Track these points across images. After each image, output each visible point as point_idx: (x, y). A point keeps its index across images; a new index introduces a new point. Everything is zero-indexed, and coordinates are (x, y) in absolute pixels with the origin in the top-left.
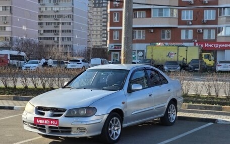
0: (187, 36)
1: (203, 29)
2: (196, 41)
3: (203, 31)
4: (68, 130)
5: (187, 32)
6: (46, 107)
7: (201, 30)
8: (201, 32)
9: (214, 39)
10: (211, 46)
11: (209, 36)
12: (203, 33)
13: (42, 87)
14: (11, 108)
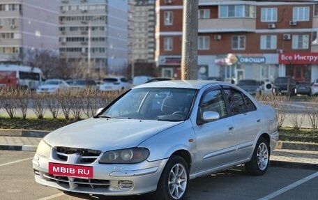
0: (268, 45)
1: (292, 34)
2: (281, 51)
3: (291, 37)
4: (104, 184)
5: (269, 39)
6: (69, 148)
7: (289, 36)
8: (289, 38)
9: (308, 48)
10: (303, 58)
11: (300, 44)
12: (291, 40)
13: (64, 117)
14: (18, 148)
